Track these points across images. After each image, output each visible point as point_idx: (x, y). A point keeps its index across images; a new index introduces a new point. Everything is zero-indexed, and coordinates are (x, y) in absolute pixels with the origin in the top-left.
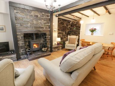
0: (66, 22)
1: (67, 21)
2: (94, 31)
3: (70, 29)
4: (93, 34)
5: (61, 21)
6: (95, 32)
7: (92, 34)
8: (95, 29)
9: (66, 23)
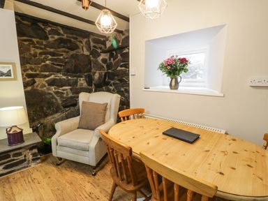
0: (85, 40)
1: (92, 37)
2: (182, 69)
3: (109, 67)
4: (177, 83)
5: (59, 34)
6: (182, 74)
7: (174, 86)
8: (184, 61)
9: (88, 43)
